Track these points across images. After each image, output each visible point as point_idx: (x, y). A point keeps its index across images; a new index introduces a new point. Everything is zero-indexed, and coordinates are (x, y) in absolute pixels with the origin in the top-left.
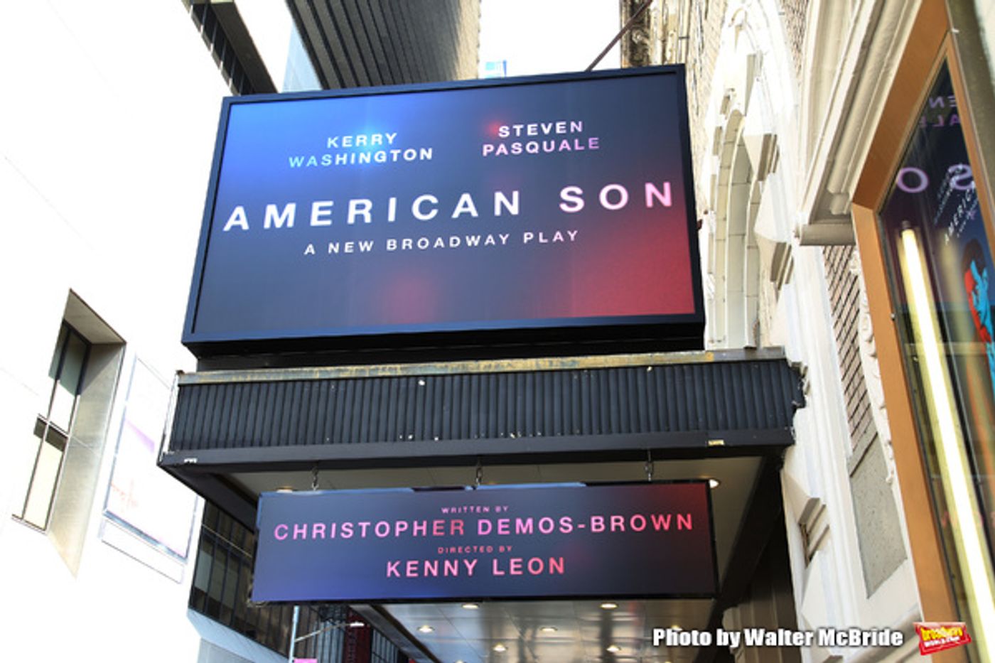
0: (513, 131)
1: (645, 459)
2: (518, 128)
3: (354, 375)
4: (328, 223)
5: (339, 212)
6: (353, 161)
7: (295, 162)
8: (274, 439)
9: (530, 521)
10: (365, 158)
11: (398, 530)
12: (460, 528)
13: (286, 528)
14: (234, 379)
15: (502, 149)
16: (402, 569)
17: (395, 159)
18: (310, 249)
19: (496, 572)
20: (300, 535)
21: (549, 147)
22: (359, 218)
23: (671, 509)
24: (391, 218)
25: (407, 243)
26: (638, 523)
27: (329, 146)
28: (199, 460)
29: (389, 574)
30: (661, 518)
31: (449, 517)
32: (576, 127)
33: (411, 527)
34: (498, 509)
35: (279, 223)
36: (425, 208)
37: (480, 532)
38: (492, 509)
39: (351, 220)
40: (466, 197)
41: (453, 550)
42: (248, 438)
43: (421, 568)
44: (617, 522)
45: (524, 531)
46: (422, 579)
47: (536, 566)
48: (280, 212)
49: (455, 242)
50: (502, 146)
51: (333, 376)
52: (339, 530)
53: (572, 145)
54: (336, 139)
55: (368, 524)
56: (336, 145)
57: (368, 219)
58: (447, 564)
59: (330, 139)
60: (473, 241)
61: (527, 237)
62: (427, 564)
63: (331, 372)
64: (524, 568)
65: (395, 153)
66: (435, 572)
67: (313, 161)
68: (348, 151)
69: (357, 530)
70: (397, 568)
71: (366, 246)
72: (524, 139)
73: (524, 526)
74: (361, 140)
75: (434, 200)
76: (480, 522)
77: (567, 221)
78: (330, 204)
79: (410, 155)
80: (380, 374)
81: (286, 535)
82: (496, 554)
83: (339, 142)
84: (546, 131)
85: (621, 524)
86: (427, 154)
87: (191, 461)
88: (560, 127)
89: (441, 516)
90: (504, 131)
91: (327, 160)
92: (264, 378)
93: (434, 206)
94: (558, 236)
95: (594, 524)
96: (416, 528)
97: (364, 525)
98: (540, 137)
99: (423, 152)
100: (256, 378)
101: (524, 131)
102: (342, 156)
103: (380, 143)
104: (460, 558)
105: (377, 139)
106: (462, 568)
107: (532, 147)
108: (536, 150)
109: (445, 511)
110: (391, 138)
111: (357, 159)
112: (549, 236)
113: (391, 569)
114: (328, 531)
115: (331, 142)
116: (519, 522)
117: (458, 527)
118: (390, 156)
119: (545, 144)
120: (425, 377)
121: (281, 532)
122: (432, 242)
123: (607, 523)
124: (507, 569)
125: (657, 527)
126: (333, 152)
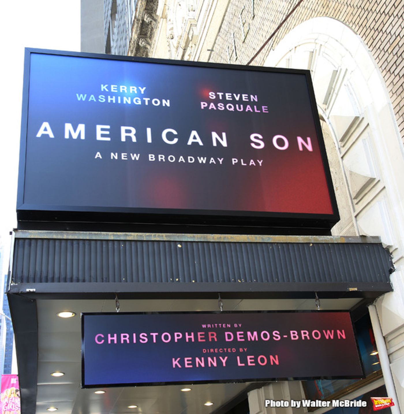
0: (217, 96)
1: (314, 297)
2: (220, 94)
3: (136, 239)
4: (108, 139)
5: (115, 133)
6: (119, 102)
7: (81, 97)
8: (87, 278)
9: (255, 333)
10: (127, 101)
11: (176, 338)
12: (214, 337)
13: (103, 336)
14: (55, 237)
15: (212, 106)
16: (182, 362)
17: (147, 103)
18: (98, 155)
19: (239, 364)
20: (112, 341)
21: (240, 108)
22: (128, 138)
23: (334, 327)
24: (149, 140)
25: (161, 158)
26: (316, 335)
27: (102, 90)
28: (36, 290)
29: (174, 366)
30: (328, 332)
31: (207, 330)
32: (254, 98)
33: (184, 336)
34: (236, 325)
35: (75, 136)
36: (170, 136)
37: (227, 340)
38: (232, 326)
39: (123, 139)
40: (194, 133)
41: (212, 350)
42: (69, 276)
43: (193, 362)
44: (305, 334)
45: (253, 339)
46: (195, 369)
47: (262, 360)
48: (75, 130)
49: (191, 160)
50: (212, 104)
51: (122, 238)
52: (138, 338)
53: (253, 109)
54: (106, 86)
55: (157, 334)
56: (107, 90)
57: (134, 140)
58: (210, 359)
59: (102, 85)
60: (202, 160)
61: (234, 161)
62: (197, 360)
63: (121, 236)
64: (256, 361)
65: (147, 100)
66: (203, 365)
67: (92, 98)
68: (116, 95)
69: (150, 338)
70: (178, 362)
71: (135, 157)
72: (225, 102)
73: (252, 336)
74: (123, 88)
75: (175, 132)
76: (226, 333)
77: (256, 154)
78: (108, 127)
79: (156, 102)
80: (153, 239)
81: (103, 341)
82: (238, 353)
83: (109, 88)
84: (237, 99)
85: (307, 335)
86: (167, 103)
87: (32, 290)
88: (244, 97)
89: (202, 330)
90: (212, 95)
91: (102, 99)
92: (76, 237)
93: (175, 136)
94: (252, 162)
95: (292, 335)
96: (187, 337)
97: (154, 335)
98: (234, 102)
99: (164, 101)
100: (70, 237)
101: (224, 96)
102: (112, 97)
103: (136, 92)
104: (217, 355)
105: (133, 89)
106: (219, 362)
107: (230, 107)
108: (232, 109)
109: (204, 326)
110: (143, 90)
111: (122, 100)
112: (247, 161)
113: (175, 362)
114: (131, 338)
115: (103, 88)
116: (249, 333)
117: (213, 336)
118: (143, 102)
119: (237, 106)
120: (181, 242)
121: (100, 339)
122: (177, 159)
123: (299, 334)
124: (246, 362)
125: (327, 337)
126: (106, 94)
